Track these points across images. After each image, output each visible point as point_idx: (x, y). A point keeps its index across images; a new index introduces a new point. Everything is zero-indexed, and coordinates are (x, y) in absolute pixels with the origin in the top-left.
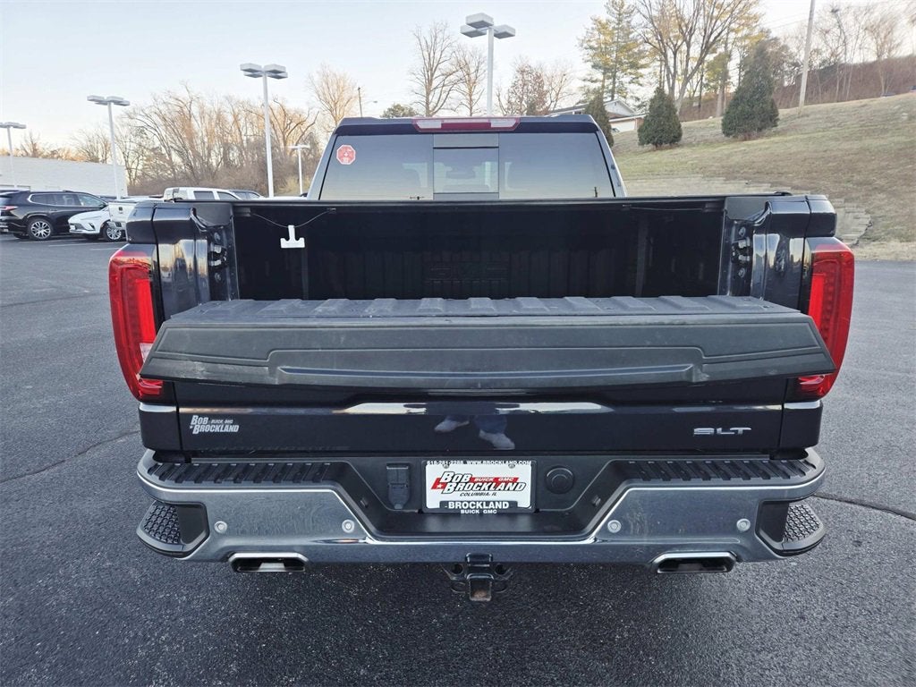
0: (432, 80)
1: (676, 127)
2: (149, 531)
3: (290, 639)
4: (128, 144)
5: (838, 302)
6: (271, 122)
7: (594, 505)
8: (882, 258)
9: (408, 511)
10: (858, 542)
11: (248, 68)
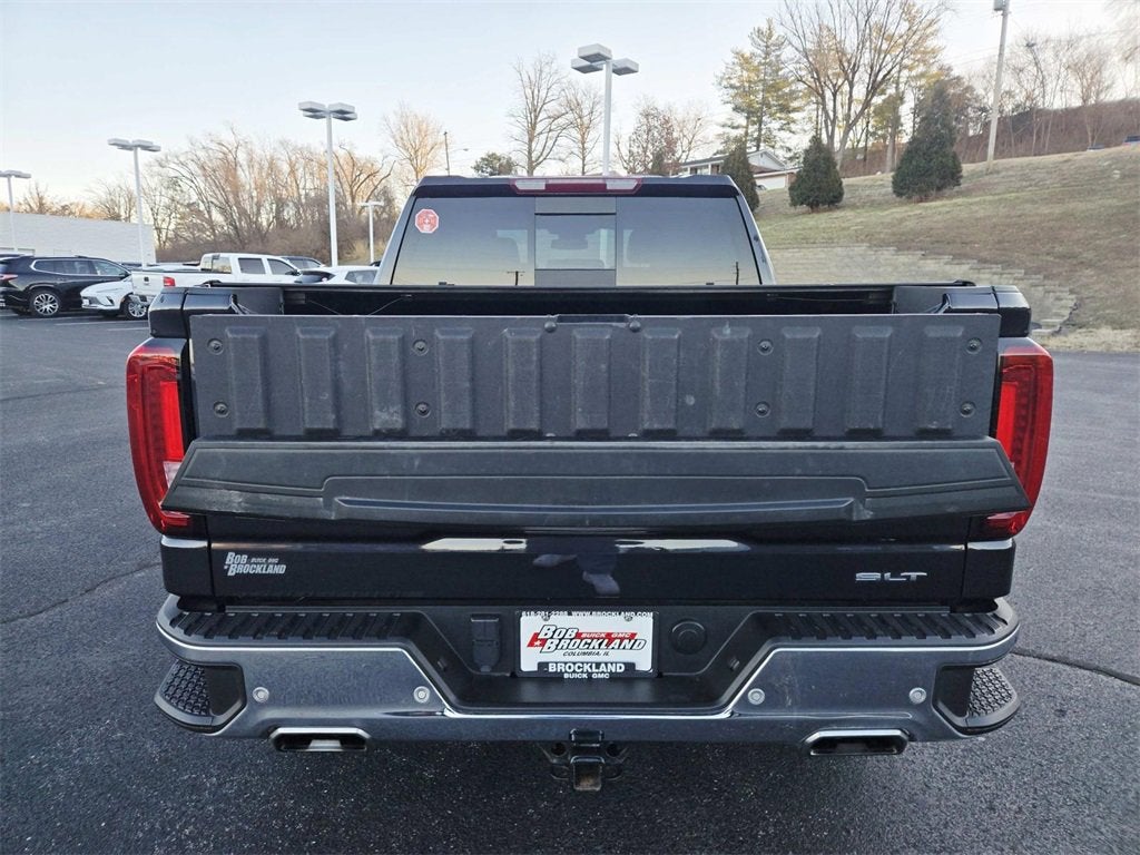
0: (535, 123)
1: (837, 185)
2: (170, 699)
3: (347, 834)
4: (158, 198)
5: (1034, 416)
6: (337, 173)
7: (731, 669)
8: (1091, 349)
9: (497, 674)
10: (1061, 711)
11: (308, 106)
